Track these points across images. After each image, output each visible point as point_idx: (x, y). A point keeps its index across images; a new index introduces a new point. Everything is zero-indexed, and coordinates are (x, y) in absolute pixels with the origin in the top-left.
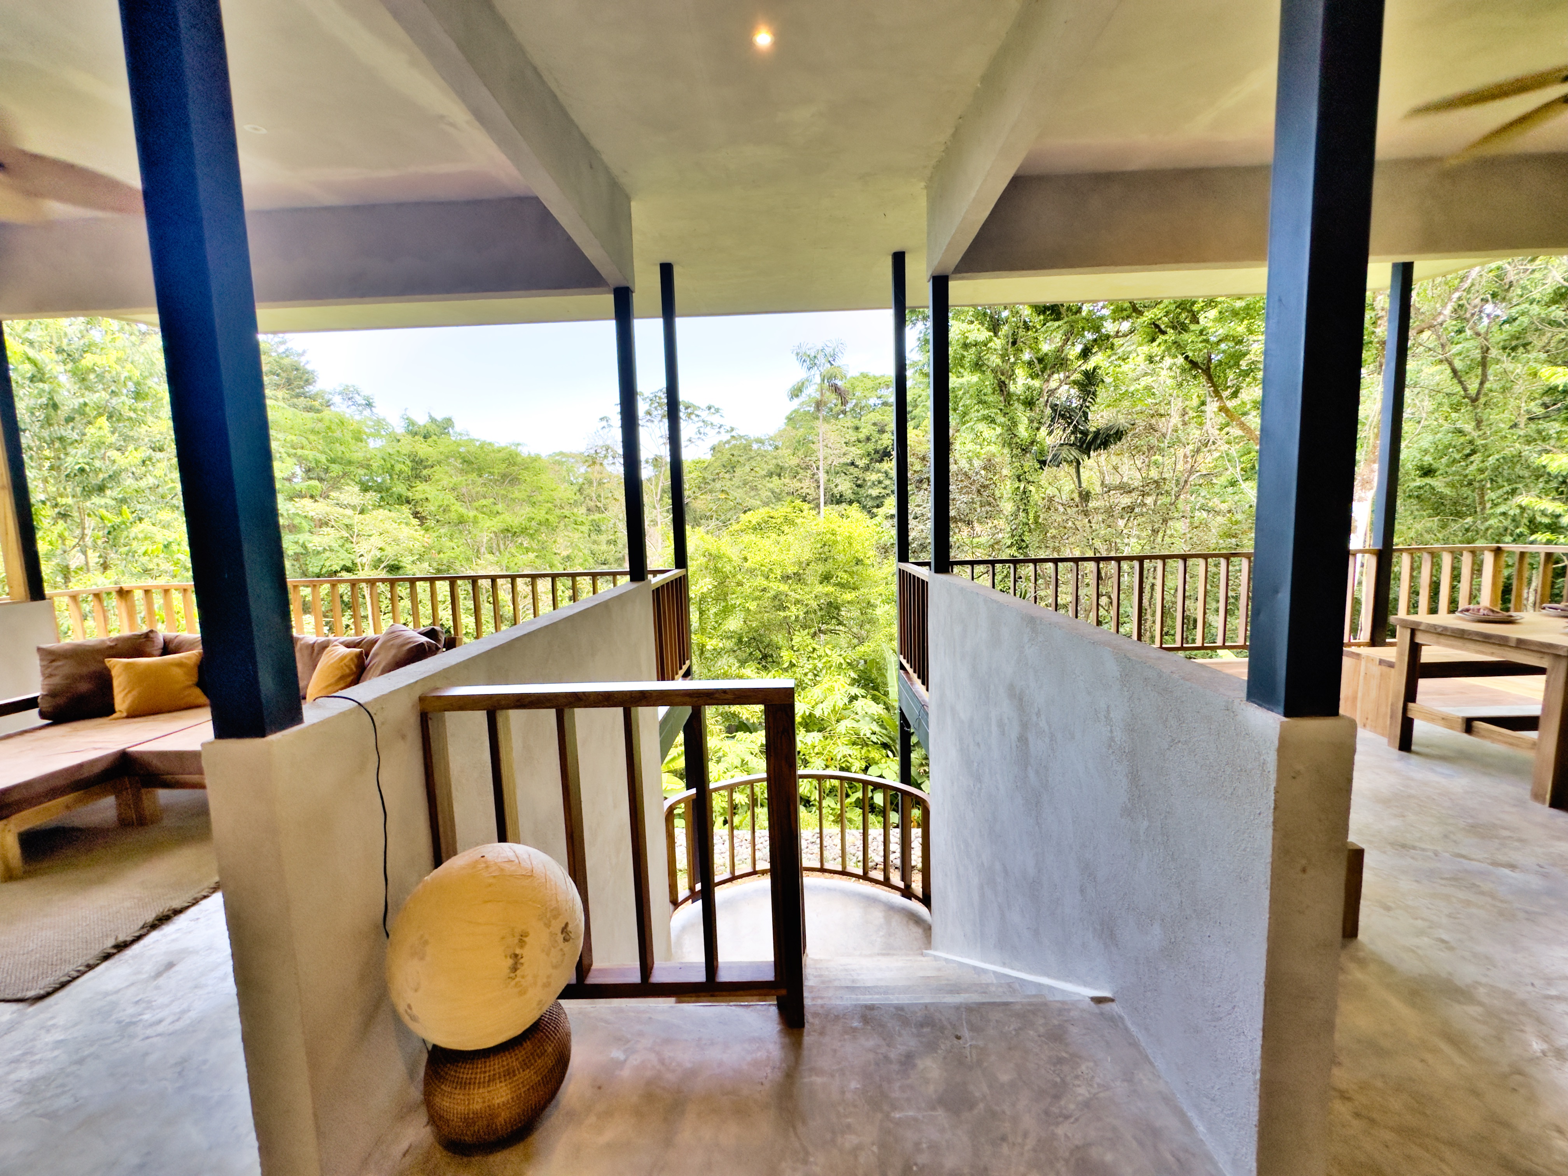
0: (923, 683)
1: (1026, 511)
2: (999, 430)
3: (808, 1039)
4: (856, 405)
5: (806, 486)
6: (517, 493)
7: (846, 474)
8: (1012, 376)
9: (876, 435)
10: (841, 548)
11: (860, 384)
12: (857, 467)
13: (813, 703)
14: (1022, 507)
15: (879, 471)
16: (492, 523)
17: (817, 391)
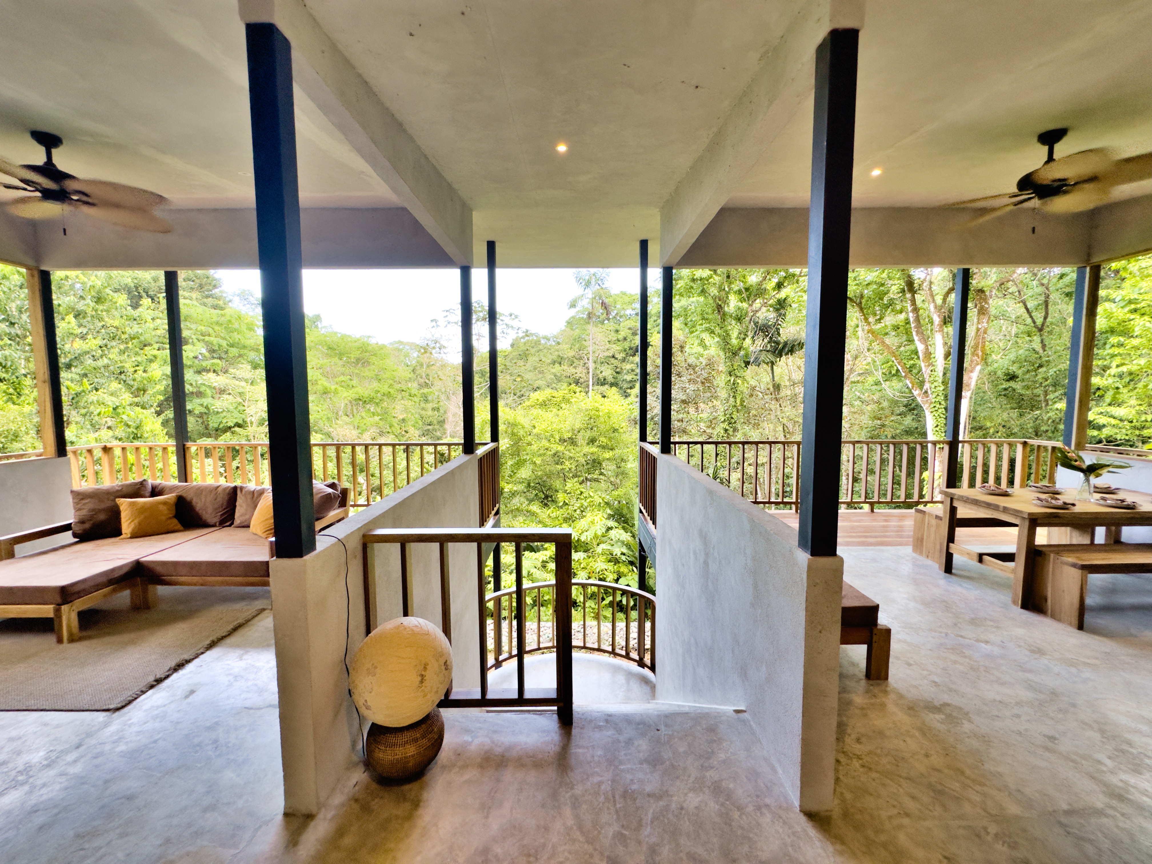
0: (653, 524)
1: (734, 397)
2: (717, 339)
3: (575, 731)
4: (617, 314)
5: (579, 372)
6: (367, 372)
7: (608, 364)
8: (726, 302)
9: (630, 337)
10: (602, 420)
11: (620, 300)
12: (616, 359)
13: (580, 532)
14: (732, 395)
15: (632, 363)
16: (349, 394)
17: (589, 303)
